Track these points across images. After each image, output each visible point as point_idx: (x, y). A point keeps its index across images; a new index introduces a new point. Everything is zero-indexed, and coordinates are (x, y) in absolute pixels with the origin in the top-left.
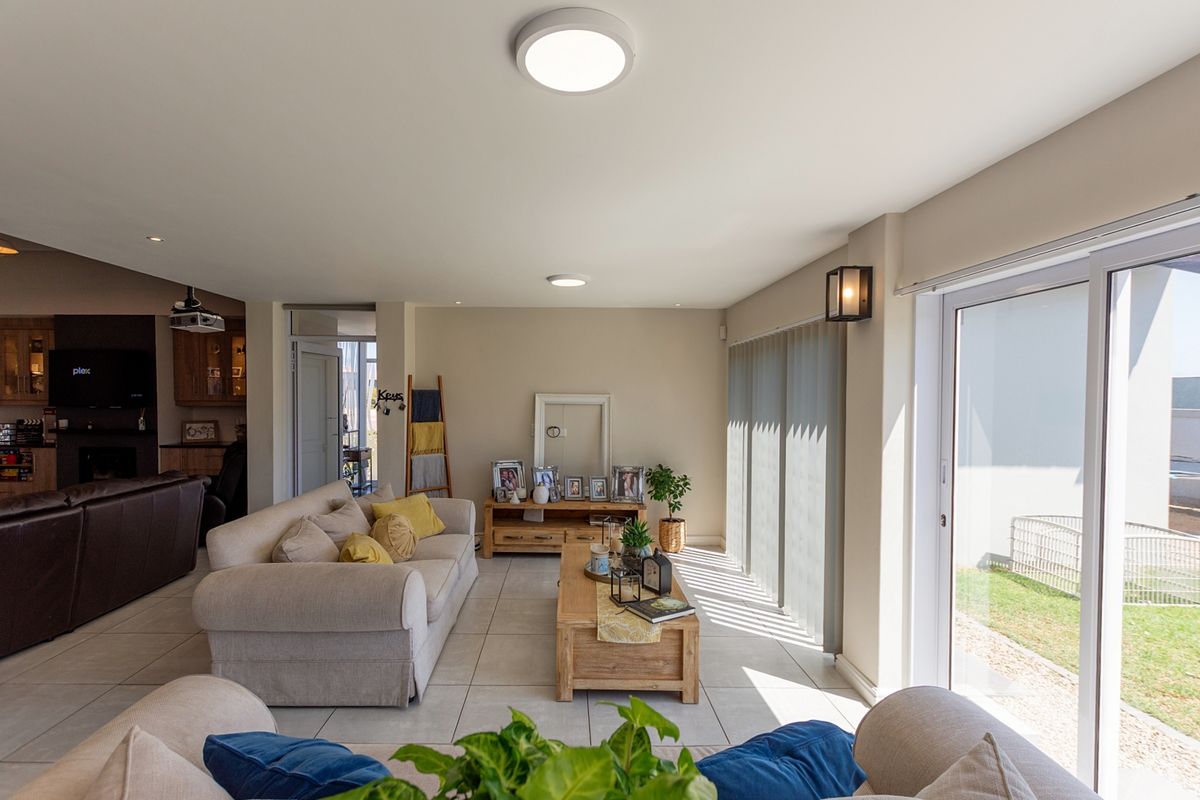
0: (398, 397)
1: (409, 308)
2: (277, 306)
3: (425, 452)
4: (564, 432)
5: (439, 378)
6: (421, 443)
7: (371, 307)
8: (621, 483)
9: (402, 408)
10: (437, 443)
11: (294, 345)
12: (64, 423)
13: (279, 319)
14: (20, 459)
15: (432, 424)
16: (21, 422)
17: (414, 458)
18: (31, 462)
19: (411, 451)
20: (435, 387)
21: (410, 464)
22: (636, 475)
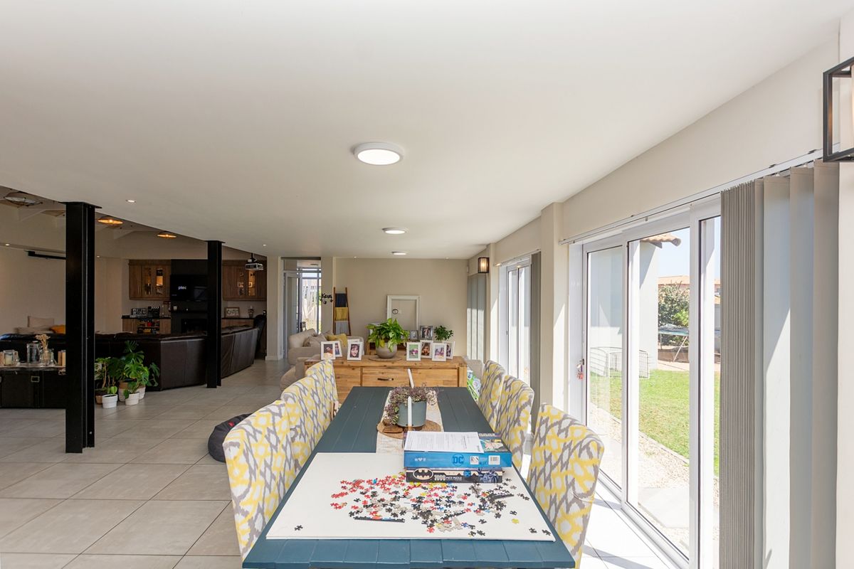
0: (330, 296)
1: (334, 258)
2: (279, 258)
3: (341, 320)
4: (400, 312)
5: (346, 288)
6: (339, 316)
7: (319, 259)
8: (423, 333)
9: (331, 301)
10: (345, 316)
11: (285, 274)
12: (175, 308)
13: (280, 263)
14: (153, 324)
15: (344, 308)
16: (150, 308)
17: (336, 322)
18: (159, 325)
19: (335, 319)
20: (345, 293)
21: (334, 324)
22: (430, 329)
